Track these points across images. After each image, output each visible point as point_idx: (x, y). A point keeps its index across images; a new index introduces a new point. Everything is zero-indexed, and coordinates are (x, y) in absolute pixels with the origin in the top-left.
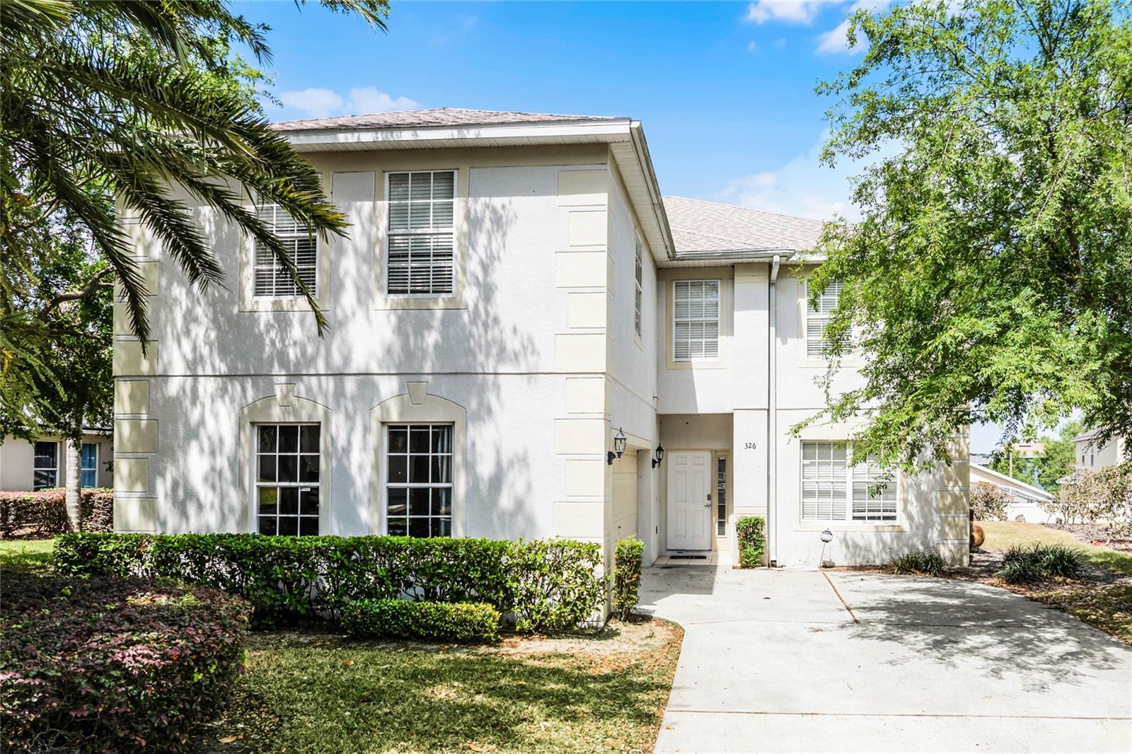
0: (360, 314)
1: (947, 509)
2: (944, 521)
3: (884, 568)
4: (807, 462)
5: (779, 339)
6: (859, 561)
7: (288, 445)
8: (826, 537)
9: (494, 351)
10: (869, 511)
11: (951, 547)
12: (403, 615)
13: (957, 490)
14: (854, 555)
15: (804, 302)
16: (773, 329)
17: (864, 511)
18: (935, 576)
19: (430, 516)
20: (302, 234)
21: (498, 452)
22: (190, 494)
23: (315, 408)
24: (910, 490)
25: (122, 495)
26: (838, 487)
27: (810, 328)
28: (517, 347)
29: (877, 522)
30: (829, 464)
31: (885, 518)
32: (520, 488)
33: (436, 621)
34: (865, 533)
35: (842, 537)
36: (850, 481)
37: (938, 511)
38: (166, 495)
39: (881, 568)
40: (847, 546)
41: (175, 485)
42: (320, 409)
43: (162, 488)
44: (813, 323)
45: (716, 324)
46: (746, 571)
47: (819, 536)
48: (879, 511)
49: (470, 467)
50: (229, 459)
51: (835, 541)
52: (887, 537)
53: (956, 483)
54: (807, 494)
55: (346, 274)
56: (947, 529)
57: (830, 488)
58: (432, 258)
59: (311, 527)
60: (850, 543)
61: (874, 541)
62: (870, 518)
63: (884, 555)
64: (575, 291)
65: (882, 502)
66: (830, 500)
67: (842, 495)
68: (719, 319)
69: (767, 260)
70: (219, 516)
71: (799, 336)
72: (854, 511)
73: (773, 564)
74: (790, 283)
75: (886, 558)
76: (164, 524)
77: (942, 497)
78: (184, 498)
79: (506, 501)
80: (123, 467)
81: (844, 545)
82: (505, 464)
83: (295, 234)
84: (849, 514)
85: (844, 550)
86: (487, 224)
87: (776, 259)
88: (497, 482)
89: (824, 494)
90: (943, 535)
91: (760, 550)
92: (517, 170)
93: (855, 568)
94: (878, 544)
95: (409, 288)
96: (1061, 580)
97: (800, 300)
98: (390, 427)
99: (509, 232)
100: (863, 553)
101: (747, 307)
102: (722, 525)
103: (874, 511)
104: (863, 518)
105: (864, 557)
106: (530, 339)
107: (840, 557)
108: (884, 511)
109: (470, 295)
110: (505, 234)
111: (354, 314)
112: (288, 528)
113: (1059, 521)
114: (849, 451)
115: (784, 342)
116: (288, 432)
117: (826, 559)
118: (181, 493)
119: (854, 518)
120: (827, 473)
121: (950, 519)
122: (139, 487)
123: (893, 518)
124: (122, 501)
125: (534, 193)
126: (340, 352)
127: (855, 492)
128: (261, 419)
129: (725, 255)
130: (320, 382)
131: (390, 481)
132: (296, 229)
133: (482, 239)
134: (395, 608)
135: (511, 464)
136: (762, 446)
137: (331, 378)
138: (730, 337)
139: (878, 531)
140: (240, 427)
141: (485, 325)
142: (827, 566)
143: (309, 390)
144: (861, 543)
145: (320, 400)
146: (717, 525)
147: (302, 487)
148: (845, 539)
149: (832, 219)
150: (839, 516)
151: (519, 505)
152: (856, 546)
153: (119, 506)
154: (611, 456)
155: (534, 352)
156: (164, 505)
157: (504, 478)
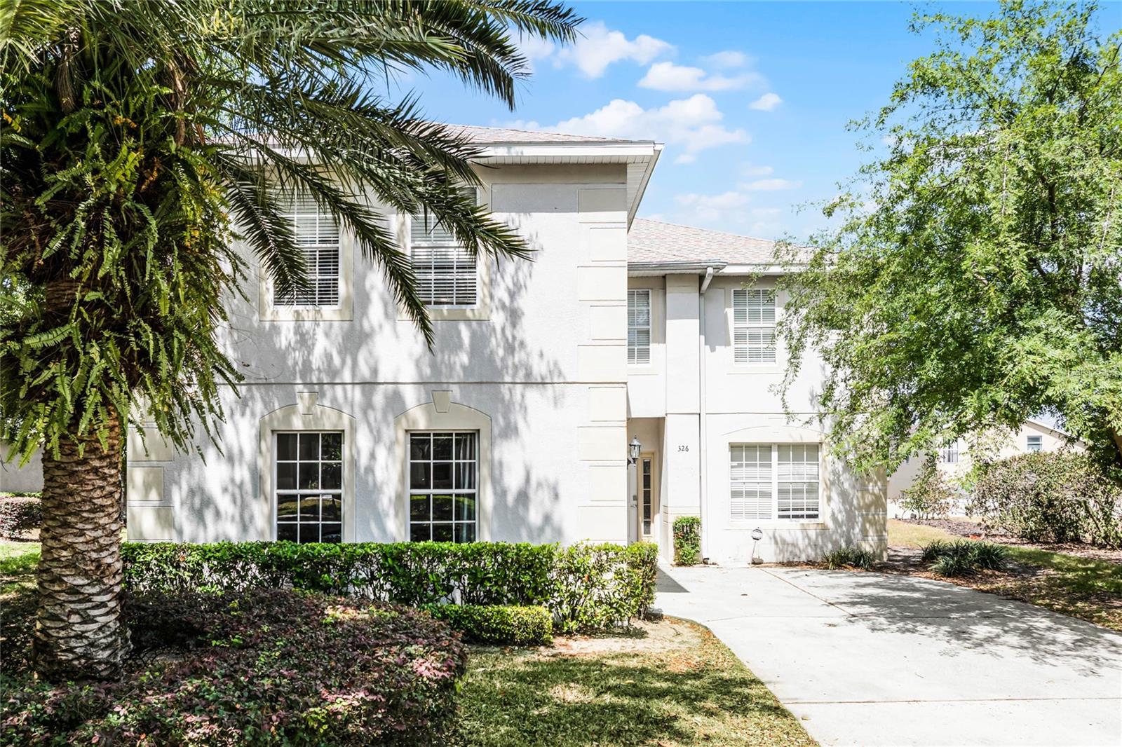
0: (387, 327)
1: (868, 507)
2: (865, 519)
3: (810, 563)
4: (735, 463)
5: (708, 347)
6: (786, 557)
7: (309, 453)
8: (757, 535)
10: (793, 510)
11: (872, 543)
12: (464, 619)
13: (876, 491)
14: (781, 551)
15: (730, 312)
16: (703, 338)
17: (788, 510)
18: (867, 570)
19: (454, 522)
20: (324, 245)
22: (207, 502)
23: (340, 417)
24: (833, 489)
25: (137, 503)
26: (764, 488)
27: (737, 337)
29: (802, 521)
30: (755, 465)
31: (809, 516)
33: (498, 624)
34: (792, 530)
35: (771, 534)
36: (775, 481)
37: (860, 508)
38: (182, 504)
39: (807, 564)
40: (776, 543)
41: (192, 492)
42: (346, 418)
43: (177, 497)
44: (740, 332)
45: (648, 332)
46: (683, 568)
47: (749, 534)
48: (803, 509)
50: (249, 468)
51: (765, 538)
52: (812, 534)
53: (876, 483)
54: (735, 494)
55: (372, 287)
56: (868, 526)
57: (758, 488)
58: (455, 270)
59: (333, 534)
60: (779, 539)
61: (800, 535)
62: (794, 516)
63: (809, 550)
64: (596, 304)
65: (805, 501)
66: (758, 500)
67: (769, 495)
68: (650, 327)
69: (698, 271)
70: (240, 526)
71: (727, 344)
72: (779, 510)
73: (705, 562)
74: (719, 293)
75: (811, 553)
76: (180, 533)
77: (863, 497)
78: (201, 505)
80: (137, 476)
81: (773, 541)
83: (317, 245)
84: (776, 513)
85: (773, 546)
87: (710, 270)
88: (524, 497)
89: (750, 494)
90: (865, 533)
91: (697, 548)
92: (540, 187)
93: (782, 564)
94: (804, 539)
95: (433, 300)
96: (990, 572)
97: (727, 310)
98: (412, 435)
100: (790, 549)
101: (679, 316)
102: (647, 524)
103: (797, 510)
104: (789, 517)
105: (791, 552)
107: (768, 552)
108: (808, 509)
111: (381, 327)
112: (309, 534)
113: (914, 516)
114: (775, 455)
115: (713, 350)
116: (309, 439)
117: (756, 556)
118: (197, 502)
119: (780, 517)
120: (752, 475)
121: (870, 517)
122: (154, 495)
123: (816, 516)
124: (136, 510)
125: (556, 209)
126: (367, 363)
127: (780, 492)
128: (283, 428)
129: (661, 266)
130: (345, 391)
131: (413, 487)
132: (317, 239)
134: (456, 612)
136: (694, 448)
137: (358, 388)
138: (661, 345)
139: (804, 529)
140: (260, 437)
142: (756, 563)
143: (334, 400)
144: (789, 539)
145: (346, 410)
146: (642, 525)
147: (323, 494)
148: (775, 538)
149: (783, 237)
150: (765, 515)
151: (547, 519)
152: (784, 542)
153: (133, 517)
154: (629, 462)
156: (181, 514)
157: (531, 494)
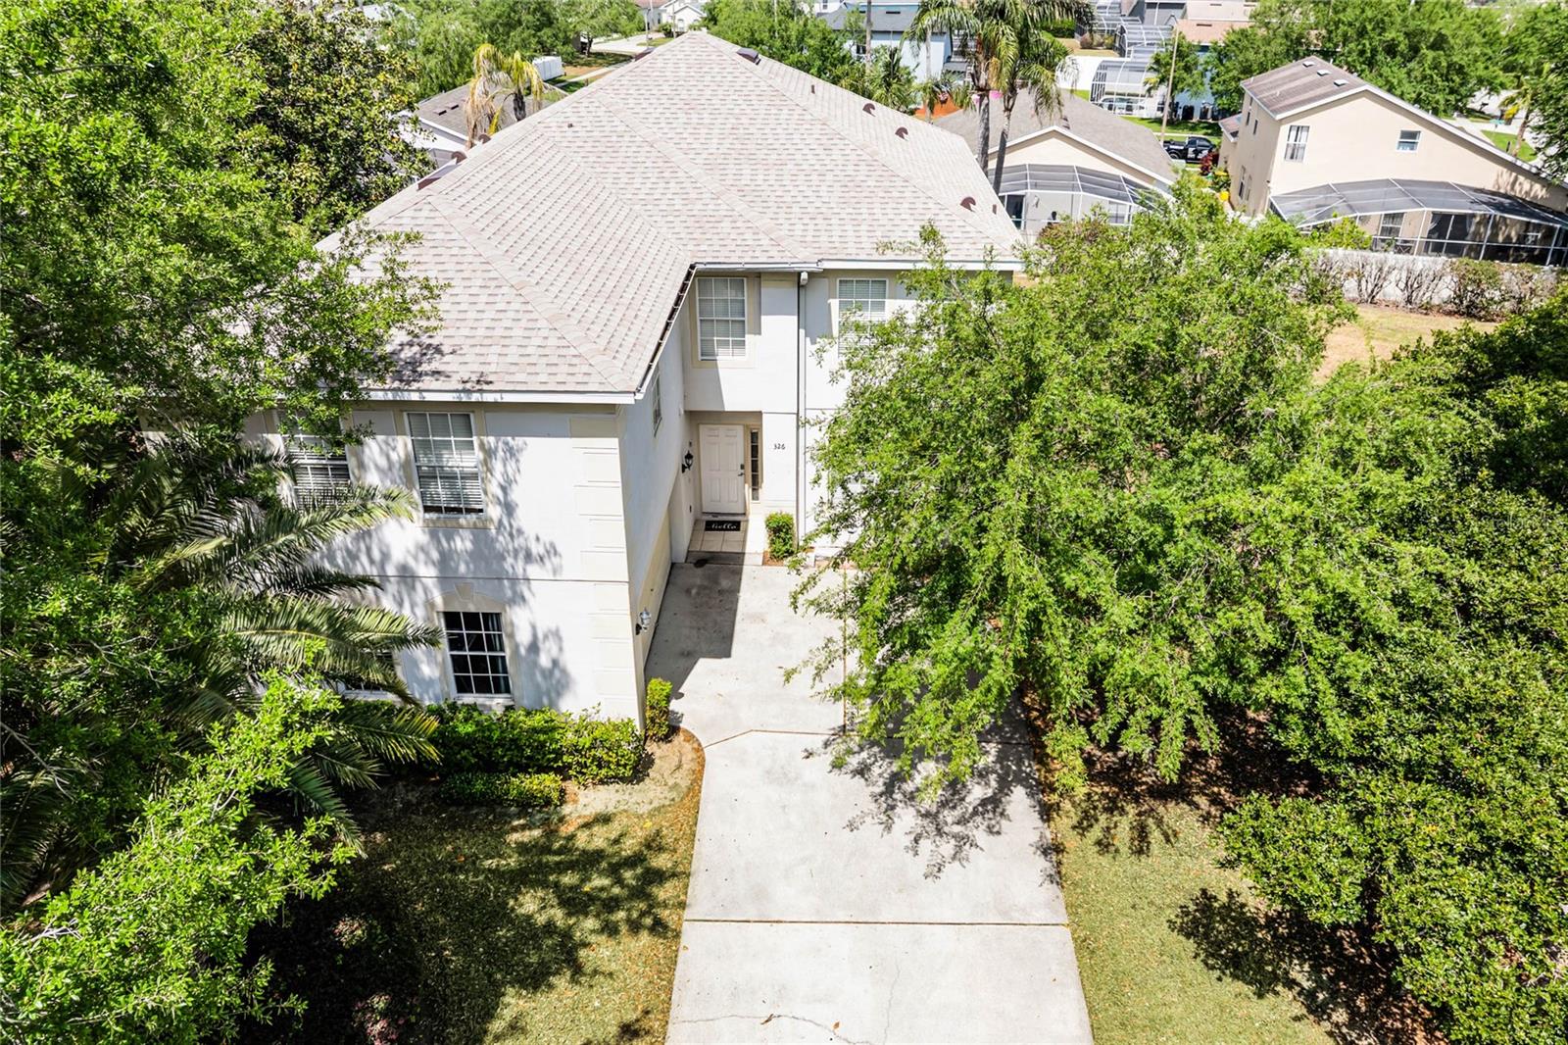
5: (808, 340)
9: (521, 555)
16: (802, 331)
19: (490, 675)
21: (534, 628)
28: (542, 551)
32: (555, 652)
49: (511, 636)
69: (795, 269)
74: (821, 287)
79: (544, 661)
82: (540, 636)
86: (500, 453)
88: (534, 648)
97: (831, 301)
99: (521, 459)
101: (775, 312)
106: (552, 545)
109: (494, 512)
110: (517, 461)
115: (814, 343)
131: (451, 649)
133: (498, 466)
135: (546, 637)
138: (757, 337)
141: (511, 535)
151: (555, 663)
155: (556, 553)
157: (541, 645)
